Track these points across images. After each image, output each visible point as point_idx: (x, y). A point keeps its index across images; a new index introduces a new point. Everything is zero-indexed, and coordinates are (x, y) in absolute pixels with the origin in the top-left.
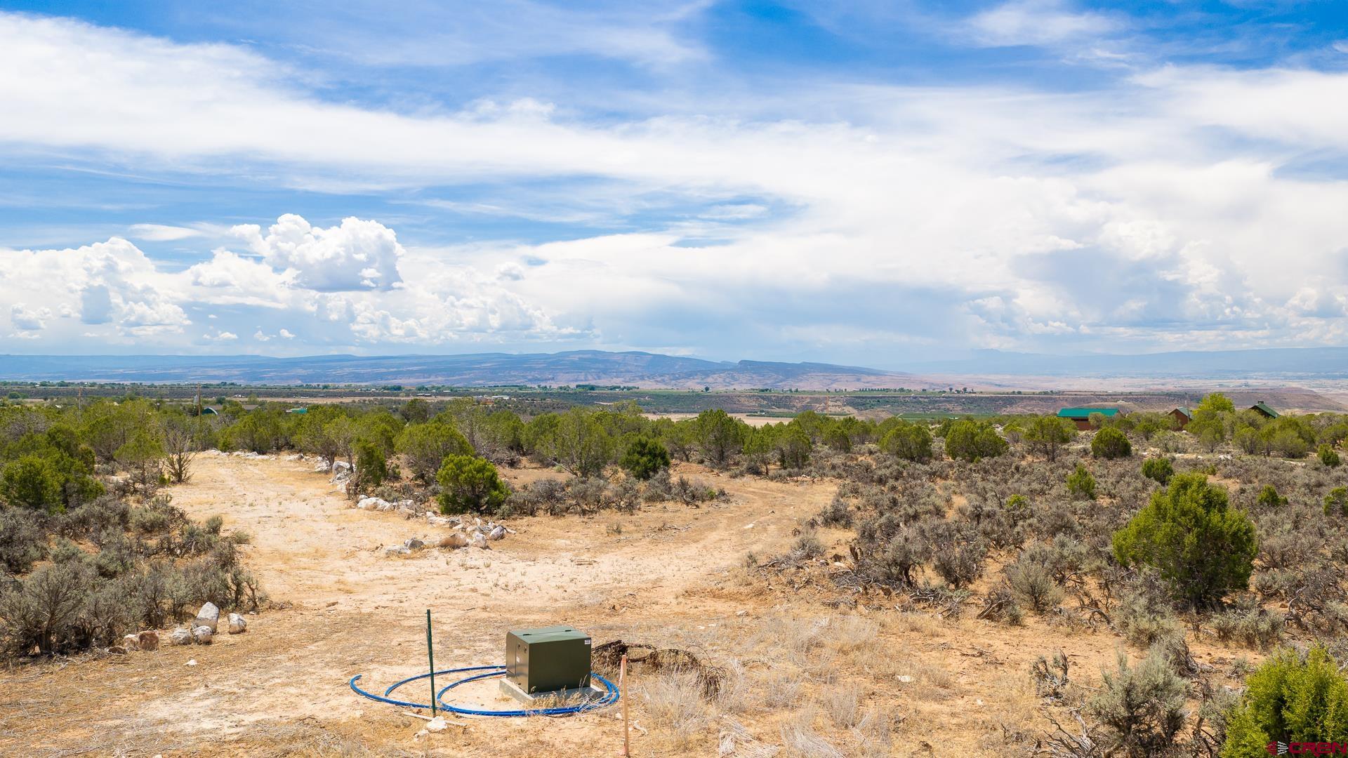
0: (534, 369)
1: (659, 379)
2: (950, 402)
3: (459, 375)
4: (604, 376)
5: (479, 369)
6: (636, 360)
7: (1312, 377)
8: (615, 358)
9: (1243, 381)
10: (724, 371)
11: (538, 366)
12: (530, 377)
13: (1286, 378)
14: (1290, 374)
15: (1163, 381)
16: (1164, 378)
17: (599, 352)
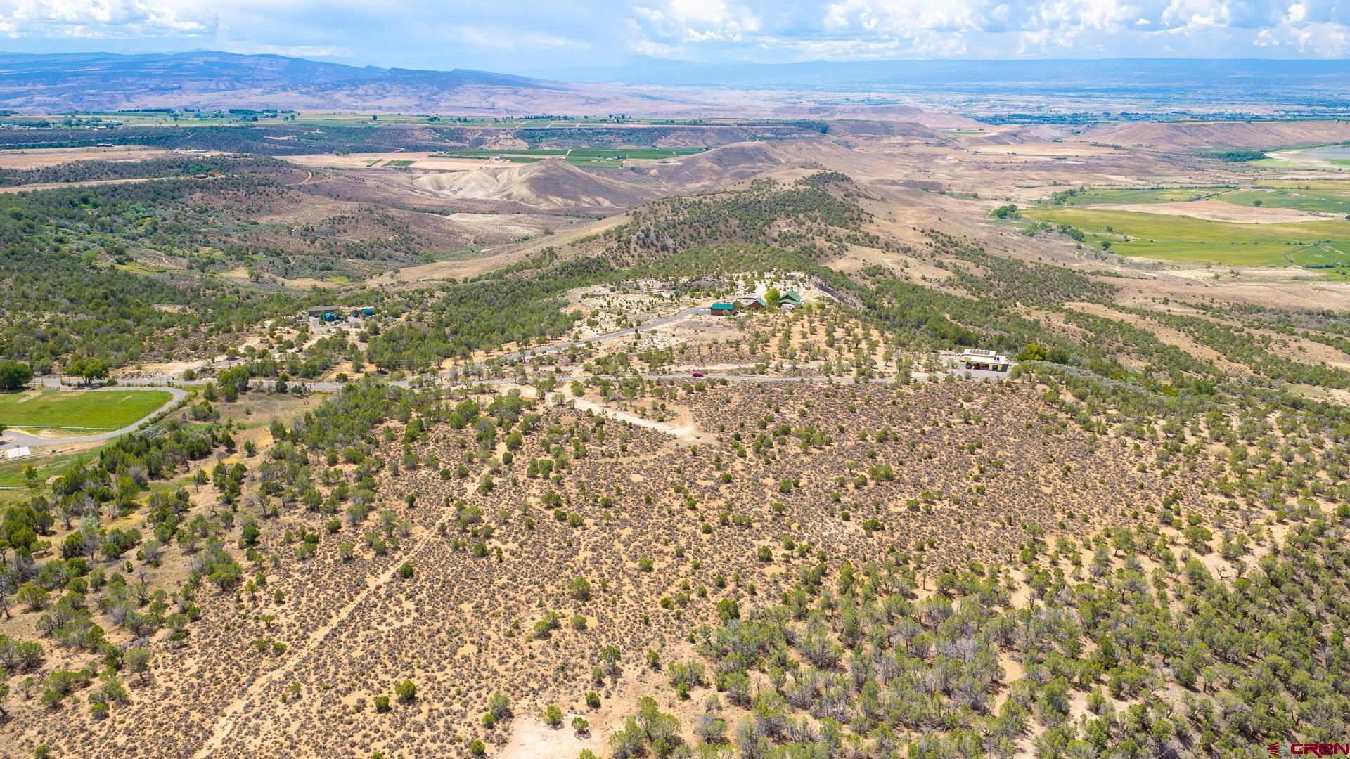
0: (156, 76)
1: (304, 90)
2: (611, 134)
3: (63, 82)
4: (238, 84)
5: (85, 74)
6: (271, 65)
7: (925, 90)
8: (246, 62)
9: (866, 95)
10: (374, 81)
11: (159, 72)
12: (152, 86)
13: (903, 91)
14: (907, 86)
15: (798, 94)
16: (800, 90)
17: (227, 54)
